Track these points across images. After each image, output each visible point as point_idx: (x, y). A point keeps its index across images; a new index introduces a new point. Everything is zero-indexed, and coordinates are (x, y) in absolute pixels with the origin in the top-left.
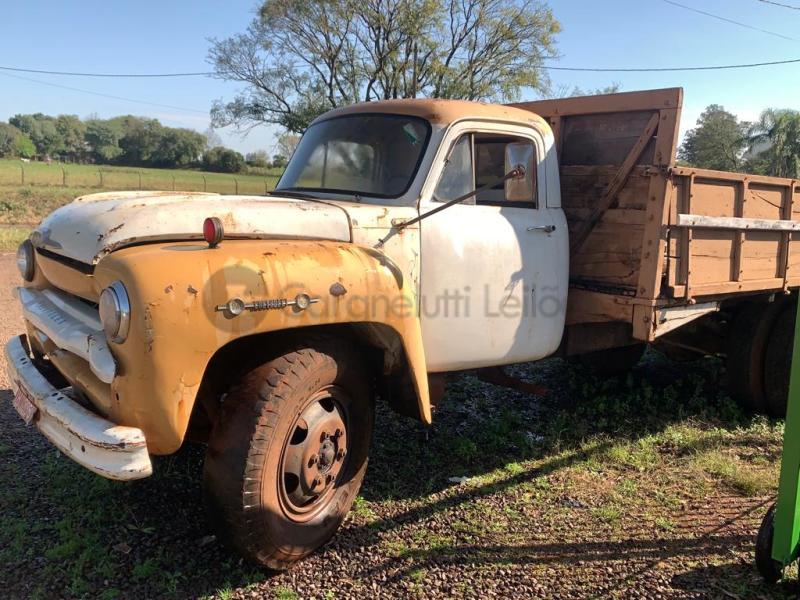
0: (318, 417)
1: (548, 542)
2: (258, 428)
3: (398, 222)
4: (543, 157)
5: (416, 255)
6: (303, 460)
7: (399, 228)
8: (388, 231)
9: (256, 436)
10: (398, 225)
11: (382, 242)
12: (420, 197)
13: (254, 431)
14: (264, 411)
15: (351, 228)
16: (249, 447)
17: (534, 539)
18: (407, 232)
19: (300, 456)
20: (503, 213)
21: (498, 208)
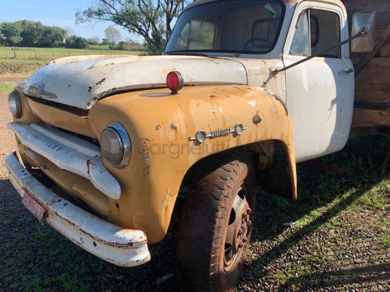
0: (239, 204)
1: (364, 265)
2: (217, 220)
3: (273, 70)
4: (343, 26)
5: (284, 91)
6: (235, 234)
7: (274, 73)
8: (268, 76)
9: (216, 226)
10: (274, 72)
11: (265, 83)
12: (283, 51)
13: (215, 223)
14: (219, 208)
15: (247, 74)
16: (213, 234)
17: (355, 263)
18: (279, 75)
19: (233, 232)
20: (326, 61)
21: (323, 59)
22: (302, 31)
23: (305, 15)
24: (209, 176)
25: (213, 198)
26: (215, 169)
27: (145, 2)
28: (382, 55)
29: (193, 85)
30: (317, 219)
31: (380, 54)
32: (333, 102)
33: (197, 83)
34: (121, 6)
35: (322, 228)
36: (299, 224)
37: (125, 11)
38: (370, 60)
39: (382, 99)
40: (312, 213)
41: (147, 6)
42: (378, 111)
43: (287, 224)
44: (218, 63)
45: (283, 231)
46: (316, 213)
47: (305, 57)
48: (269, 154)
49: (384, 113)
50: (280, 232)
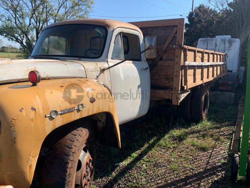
0: (84, 156)
1: (163, 184)
2: (68, 170)
3: (102, 68)
4: (142, 43)
5: (109, 81)
6: (81, 177)
7: (103, 71)
8: (99, 72)
9: (68, 174)
10: (103, 70)
11: (98, 77)
12: (107, 58)
13: (67, 172)
14: (69, 161)
15: (86, 71)
16: (65, 180)
17: (158, 183)
18: (106, 72)
19: (80, 176)
20: (133, 63)
21: (131, 62)
22: (118, 45)
23: (120, 36)
24: (62, 140)
25: (64, 155)
26: (66, 135)
27: (20, 21)
28: (163, 59)
29: (49, 79)
30: (136, 158)
31: (162, 59)
32: (139, 87)
33: (52, 77)
34: (2, 23)
35: (138, 164)
36: (125, 163)
37: (5, 26)
38: (157, 62)
39: (165, 84)
40: (132, 155)
41: (21, 24)
42: (164, 91)
43: (117, 164)
44: (66, 65)
45: (115, 170)
46: (135, 155)
47: (121, 61)
48: (103, 121)
49: (167, 92)
50: (113, 170)
